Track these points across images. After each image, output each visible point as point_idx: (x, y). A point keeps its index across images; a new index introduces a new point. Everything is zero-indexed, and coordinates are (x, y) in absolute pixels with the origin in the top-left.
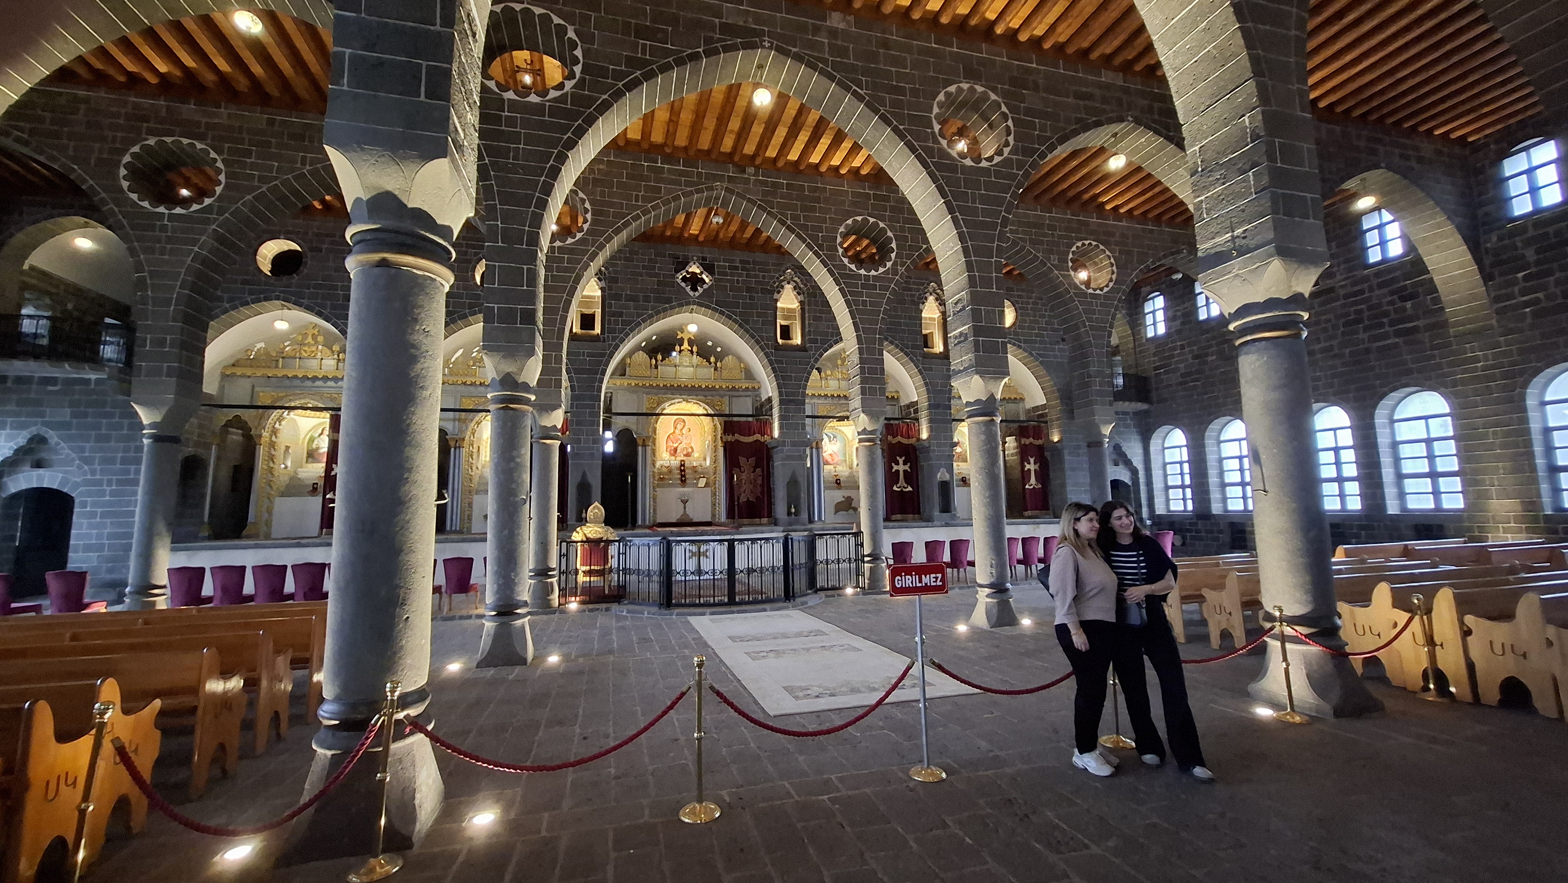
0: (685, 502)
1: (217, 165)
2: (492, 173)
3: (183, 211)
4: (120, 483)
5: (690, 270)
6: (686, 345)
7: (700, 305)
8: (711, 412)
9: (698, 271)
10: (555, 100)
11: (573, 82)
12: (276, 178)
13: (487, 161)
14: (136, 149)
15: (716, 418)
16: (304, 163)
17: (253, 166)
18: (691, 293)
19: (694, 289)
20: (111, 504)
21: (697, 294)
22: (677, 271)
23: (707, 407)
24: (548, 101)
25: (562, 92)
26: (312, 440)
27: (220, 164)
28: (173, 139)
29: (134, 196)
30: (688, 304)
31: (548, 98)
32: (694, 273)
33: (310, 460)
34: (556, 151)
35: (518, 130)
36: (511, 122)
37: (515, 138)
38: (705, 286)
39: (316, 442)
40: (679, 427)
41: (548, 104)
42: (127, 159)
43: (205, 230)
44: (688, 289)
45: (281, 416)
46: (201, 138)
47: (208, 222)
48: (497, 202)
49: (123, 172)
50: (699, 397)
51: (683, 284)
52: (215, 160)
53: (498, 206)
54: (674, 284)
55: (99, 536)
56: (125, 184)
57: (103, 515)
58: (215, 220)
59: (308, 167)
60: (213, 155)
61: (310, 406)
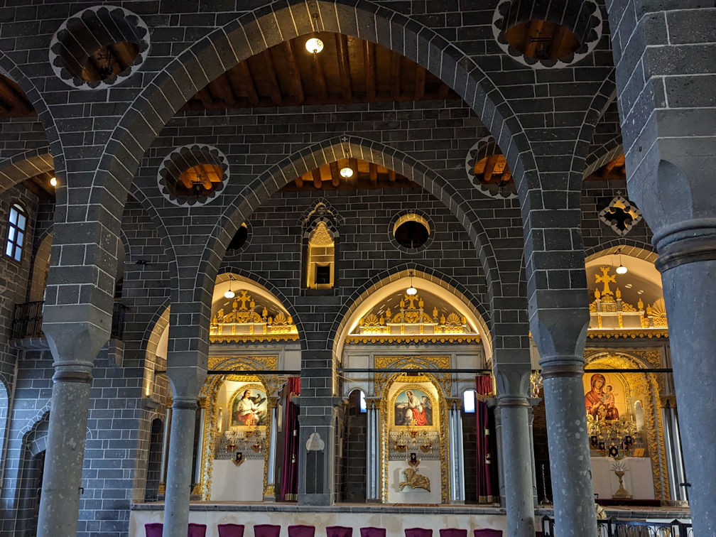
0: (620, 475)
1: (224, 162)
2: (529, 142)
3: (201, 205)
4: (113, 444)
5: (615, 206)
6: (607, 290)
7: (631, 244)
8: (643, 365)
9: (623, 207)
10: (579, 63)
11: (595, 43)
12: (267, 167)
13: (523, 132)
14: (168, 158)
15: (651, 374)
16: (287, 152)
17: (250, 159)
18: (619, 232)
19: (622, 227)
20: (104, 464)
21: (625, 232)
22: (600, 208)
23: (638, 361)
24: (573, 65)
25: (586, 54)
26: (236, 402)
27: (226, 161)
28: (193, 145)
29: (167, 197)
30: (616, 244)
31: (574, 62)
32: (618, 209)
33: (235, 422)
34: (587, 112)
35: (549, 97)
36: (541, 90)
37: (546, 105)
38: (634, 223)
39: (239, 405)
40: (598, 384)
41: (574, 68)
42: (162, 166)
43: (217, 218)
44: (614, 228)
45: (219, 380)
46: (211, 141)
47: (218, 211)
48: (537, 169)
49: (159, 177)
50: (629, 350)
51: (608, 223)
52: (222, 159)
53: (538, 173)
54: (596, 224)
55: (98, 493)
56: (161, 187)
57: (102, 474)
58: (224, 209)
59: (291, 154)
60: (221, 154)
61: (242, 369)
